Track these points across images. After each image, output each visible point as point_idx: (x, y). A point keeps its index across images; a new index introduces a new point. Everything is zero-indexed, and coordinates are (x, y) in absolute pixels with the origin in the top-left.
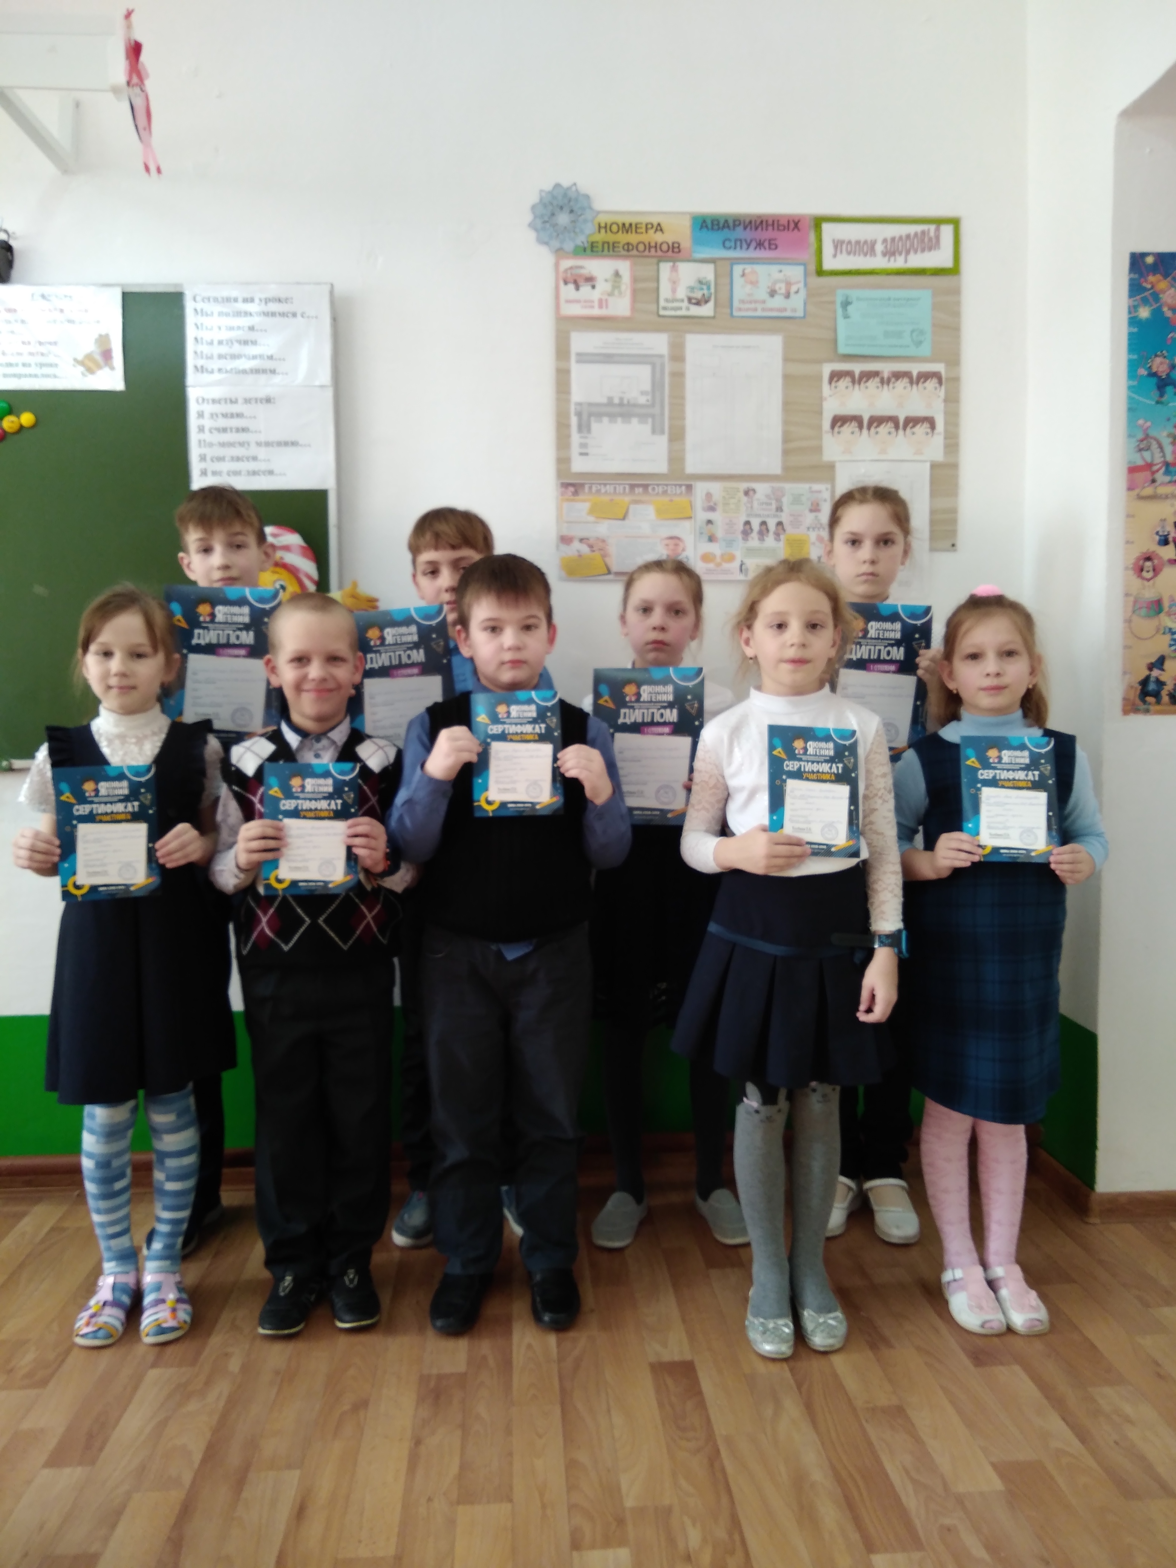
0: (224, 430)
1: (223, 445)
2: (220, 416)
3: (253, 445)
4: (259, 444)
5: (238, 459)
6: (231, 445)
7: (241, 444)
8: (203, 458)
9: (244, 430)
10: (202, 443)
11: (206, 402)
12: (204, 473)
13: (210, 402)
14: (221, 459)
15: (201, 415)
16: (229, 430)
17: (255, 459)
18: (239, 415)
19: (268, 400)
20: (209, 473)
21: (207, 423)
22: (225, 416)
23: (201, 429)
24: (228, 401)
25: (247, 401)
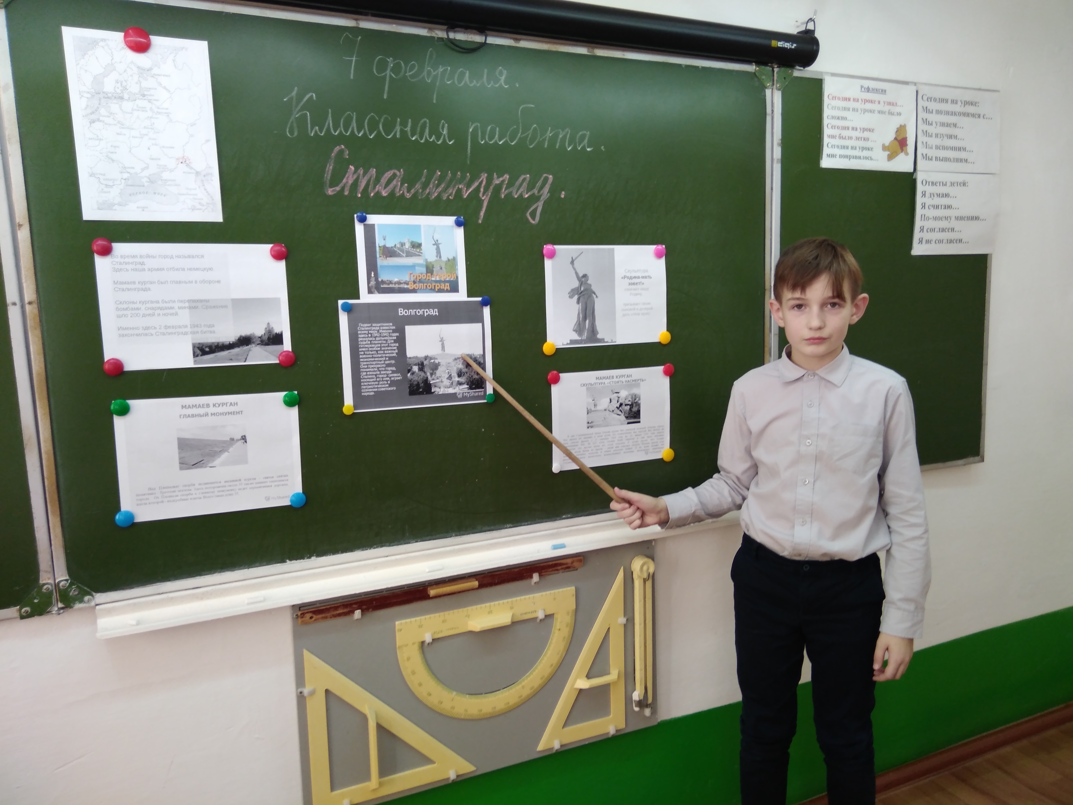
0: (937, 207)
1: (935, 219)
2: (936, 195)
3: (953, 219)
4: (957, 218)
5: (943, 230)
6: (940, 219)
7: (946, 218)
8: (922, 229)
9: (949, 207)
10: (923, 216)
11: (928, 183)
12: (921, 241)
13: (930, 184)
14: (933, 230)
15: (924, 194)
16: (940, 207)
17: (953, 230)
18: (947, 195)
19: (964, 184)
20: (924, 241)
21: (928, 201)
22: (938, 195)
23: (924, 206)
24: (941, 184)
25: (952, 184)
